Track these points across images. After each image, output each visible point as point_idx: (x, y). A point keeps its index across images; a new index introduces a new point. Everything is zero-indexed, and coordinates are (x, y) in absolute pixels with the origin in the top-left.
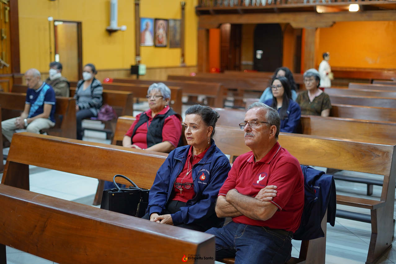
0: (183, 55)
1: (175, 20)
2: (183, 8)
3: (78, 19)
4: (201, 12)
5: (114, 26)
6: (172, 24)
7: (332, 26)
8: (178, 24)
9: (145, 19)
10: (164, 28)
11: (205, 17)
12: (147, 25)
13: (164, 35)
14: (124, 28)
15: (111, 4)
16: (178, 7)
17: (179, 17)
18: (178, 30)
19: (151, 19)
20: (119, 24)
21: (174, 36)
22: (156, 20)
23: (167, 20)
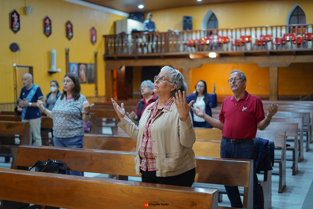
0: (96, 89)
1: (91, 64)
2: (96, 55)
3: (30, 65)
4: (107, 58)
5: (54, 69)
6: (89, 67)
7: (200, 67)
8: (93, 67)
9: (72, 64)
10: (84, 70)
11: (110, 62)
12: (74, 68)
13: (85, 75)
14: (59, 70)
15: (52, 54)
16: (92, 55)
17: (93, 62)
18: (93, 71)
19: (76, 64)
20: (57, 68)
21: (91, 75)
22: (79, 64)
23: (86, 65)
